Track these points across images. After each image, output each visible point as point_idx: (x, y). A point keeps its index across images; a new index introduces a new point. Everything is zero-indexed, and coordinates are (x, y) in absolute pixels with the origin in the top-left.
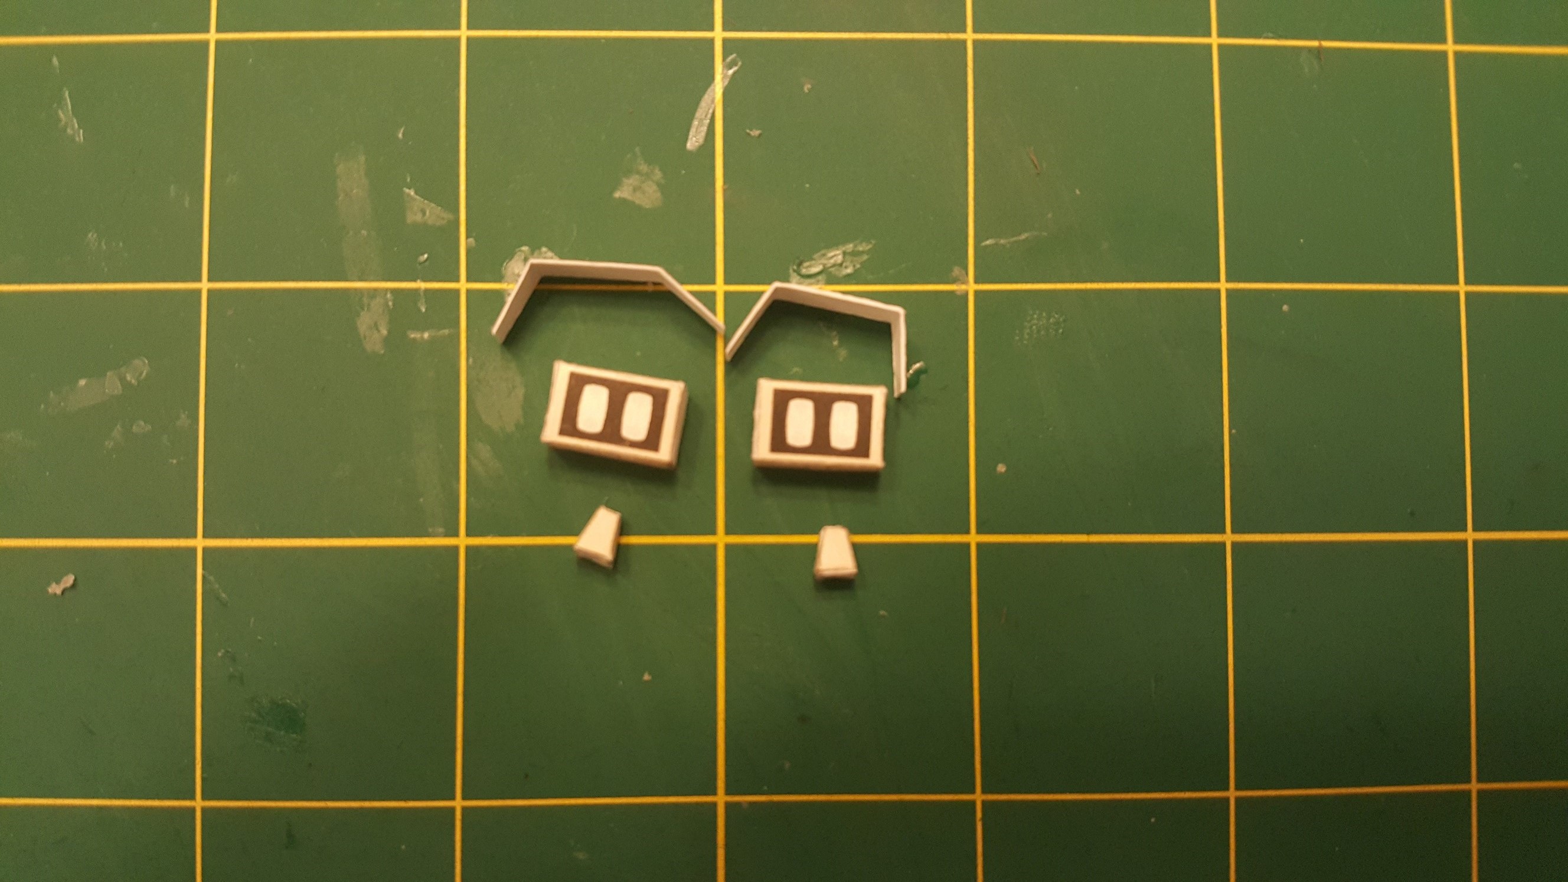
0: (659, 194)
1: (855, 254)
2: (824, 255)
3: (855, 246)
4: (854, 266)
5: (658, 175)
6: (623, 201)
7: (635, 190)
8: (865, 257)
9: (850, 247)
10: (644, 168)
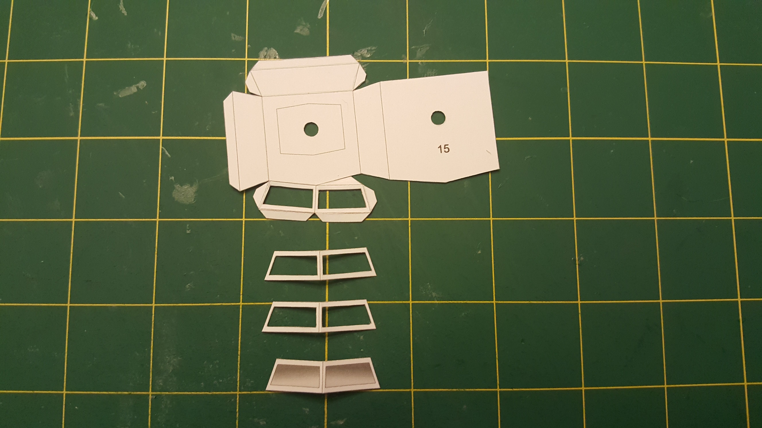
0: (309, 32)
1: (371, 50)
2: (361, 51)
3: (371, 48)
4: (371, 54)
5: (309, 26)
6: (297, 33)
7: (301, 30)
8: (374, 51)
9: (369, 48)
10: (304, 24)
